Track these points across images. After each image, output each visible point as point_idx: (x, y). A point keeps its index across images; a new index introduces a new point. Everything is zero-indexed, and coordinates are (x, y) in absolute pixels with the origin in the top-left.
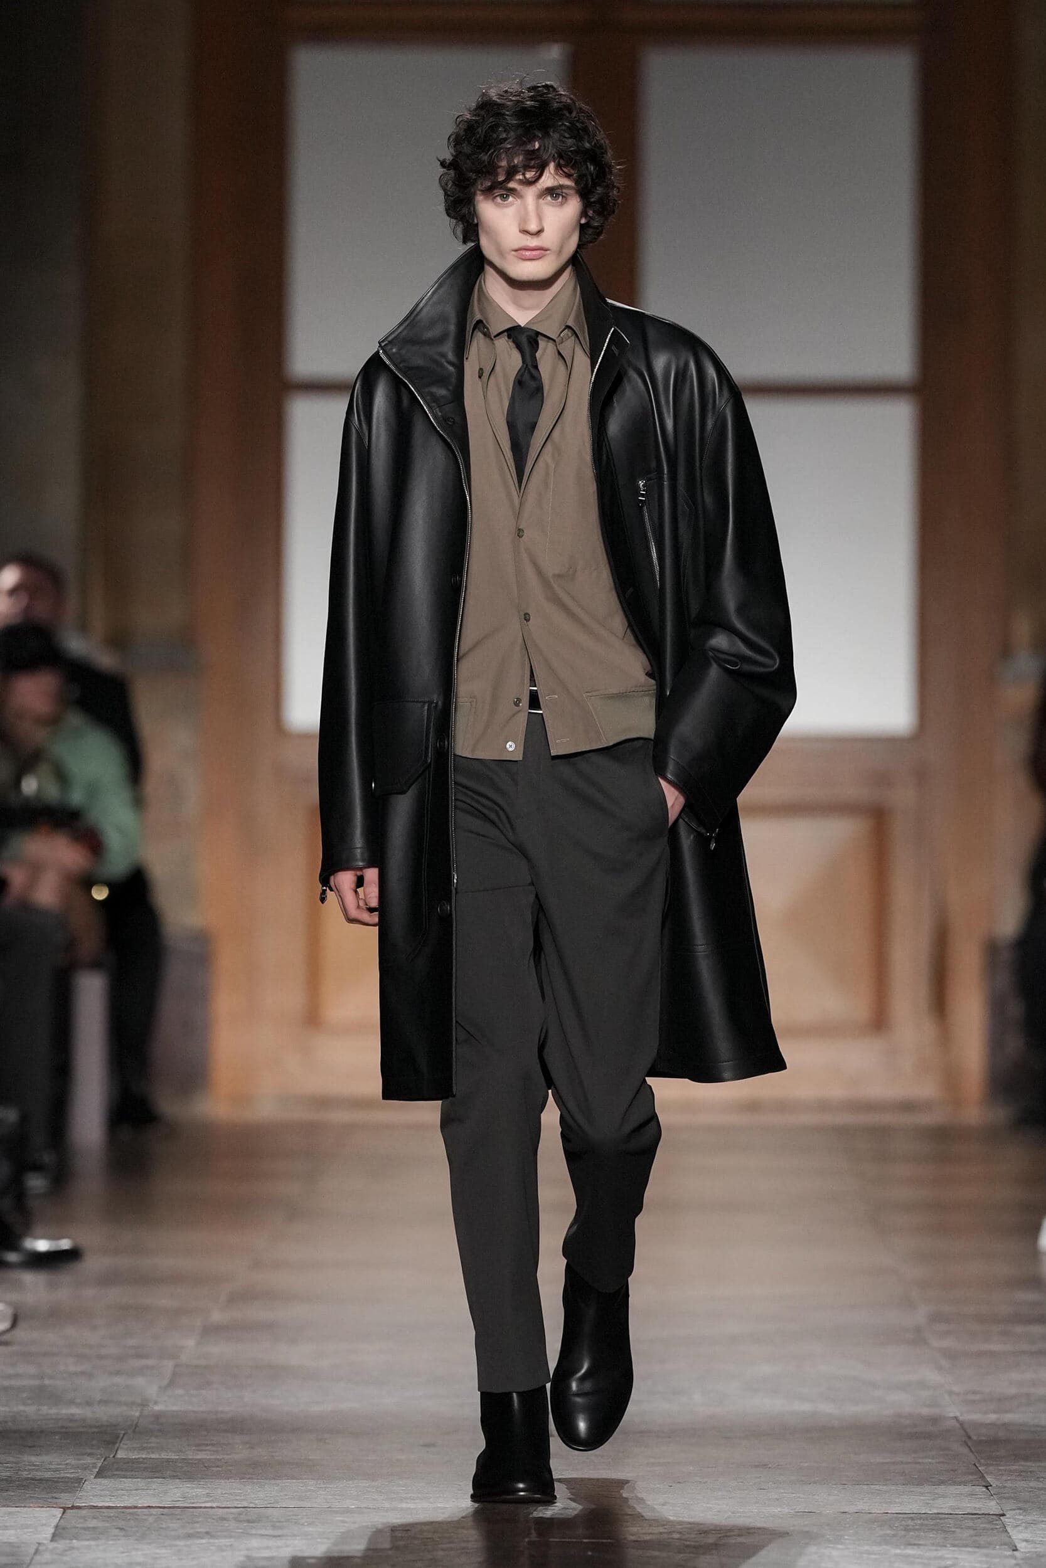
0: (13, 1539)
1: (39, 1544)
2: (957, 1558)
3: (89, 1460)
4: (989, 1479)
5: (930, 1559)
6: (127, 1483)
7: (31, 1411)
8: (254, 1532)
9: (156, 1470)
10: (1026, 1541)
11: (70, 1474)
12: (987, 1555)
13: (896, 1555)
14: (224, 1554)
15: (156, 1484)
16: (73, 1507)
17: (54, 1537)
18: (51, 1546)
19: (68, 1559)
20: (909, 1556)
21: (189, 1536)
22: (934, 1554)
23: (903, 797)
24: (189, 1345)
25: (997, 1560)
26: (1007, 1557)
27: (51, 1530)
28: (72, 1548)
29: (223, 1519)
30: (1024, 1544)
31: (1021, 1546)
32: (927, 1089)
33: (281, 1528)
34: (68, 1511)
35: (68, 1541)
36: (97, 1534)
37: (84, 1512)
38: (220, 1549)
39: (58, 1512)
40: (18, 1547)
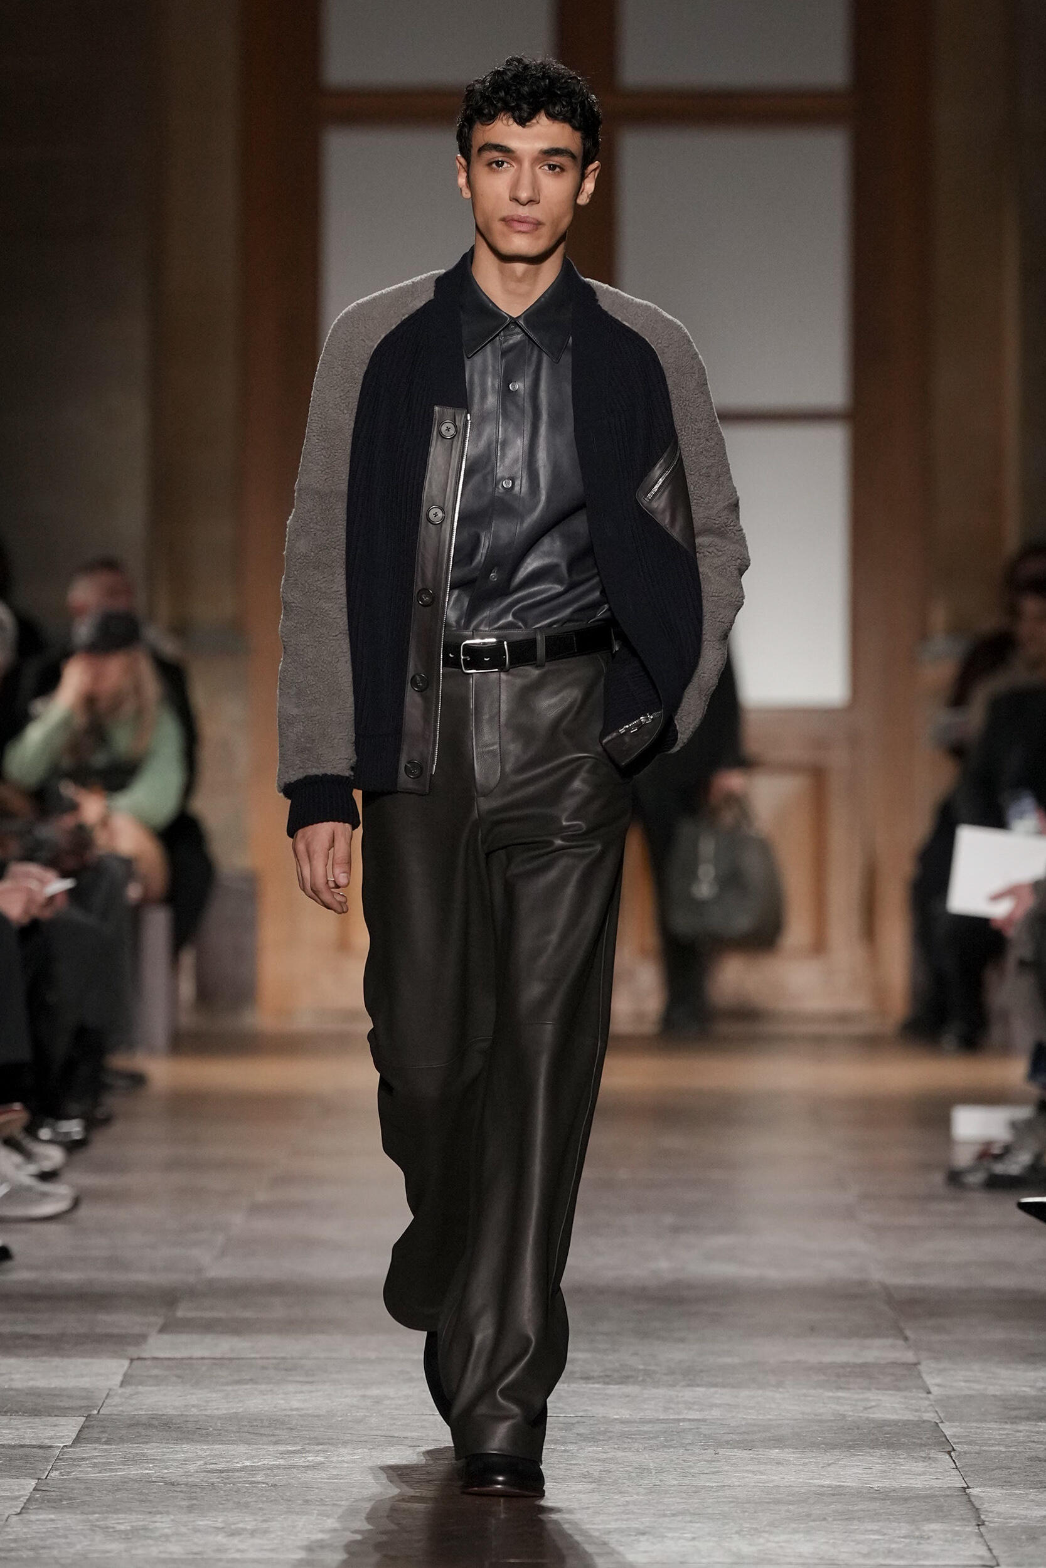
0: (88, 1386)
1: (110, 1389)
2: (879, 1400)
3: (152, 1319)
4: (908, 1333)
5: (857, 1400)
6: (184, 1338)
7: (104, 1277)
8: (290, 1378)
9: (209, 1327)
10: (939, 1385)
11: (137, 1330)
12: (906, 1398)
13: (830, 1397)
14: (265, 1397)
15: (209, 1339)
16: (139, 1359)
17: (122, 1384)
18: (120, 1391)
19: (134, 1402)
20: (839, 1398)
21: (238, 1382)
22: (861, 1396)
23: (838, 759)
24: (237, 1220)
25: (914, 1401)
26: (921, 1398)
27: (120, 1378)
28: (137, 1393)
29: (264, 1368)
30: (936, 1388)
31: (934, 1389)
32: (858, 1003)
33: (313, 1375)
34: (135, 1363)
35: (133, 1387)
36: (158, 1381)
37: (148, 1363)
38: (262, 1393)
39: (126, 1363)
40: (93, 1392)
